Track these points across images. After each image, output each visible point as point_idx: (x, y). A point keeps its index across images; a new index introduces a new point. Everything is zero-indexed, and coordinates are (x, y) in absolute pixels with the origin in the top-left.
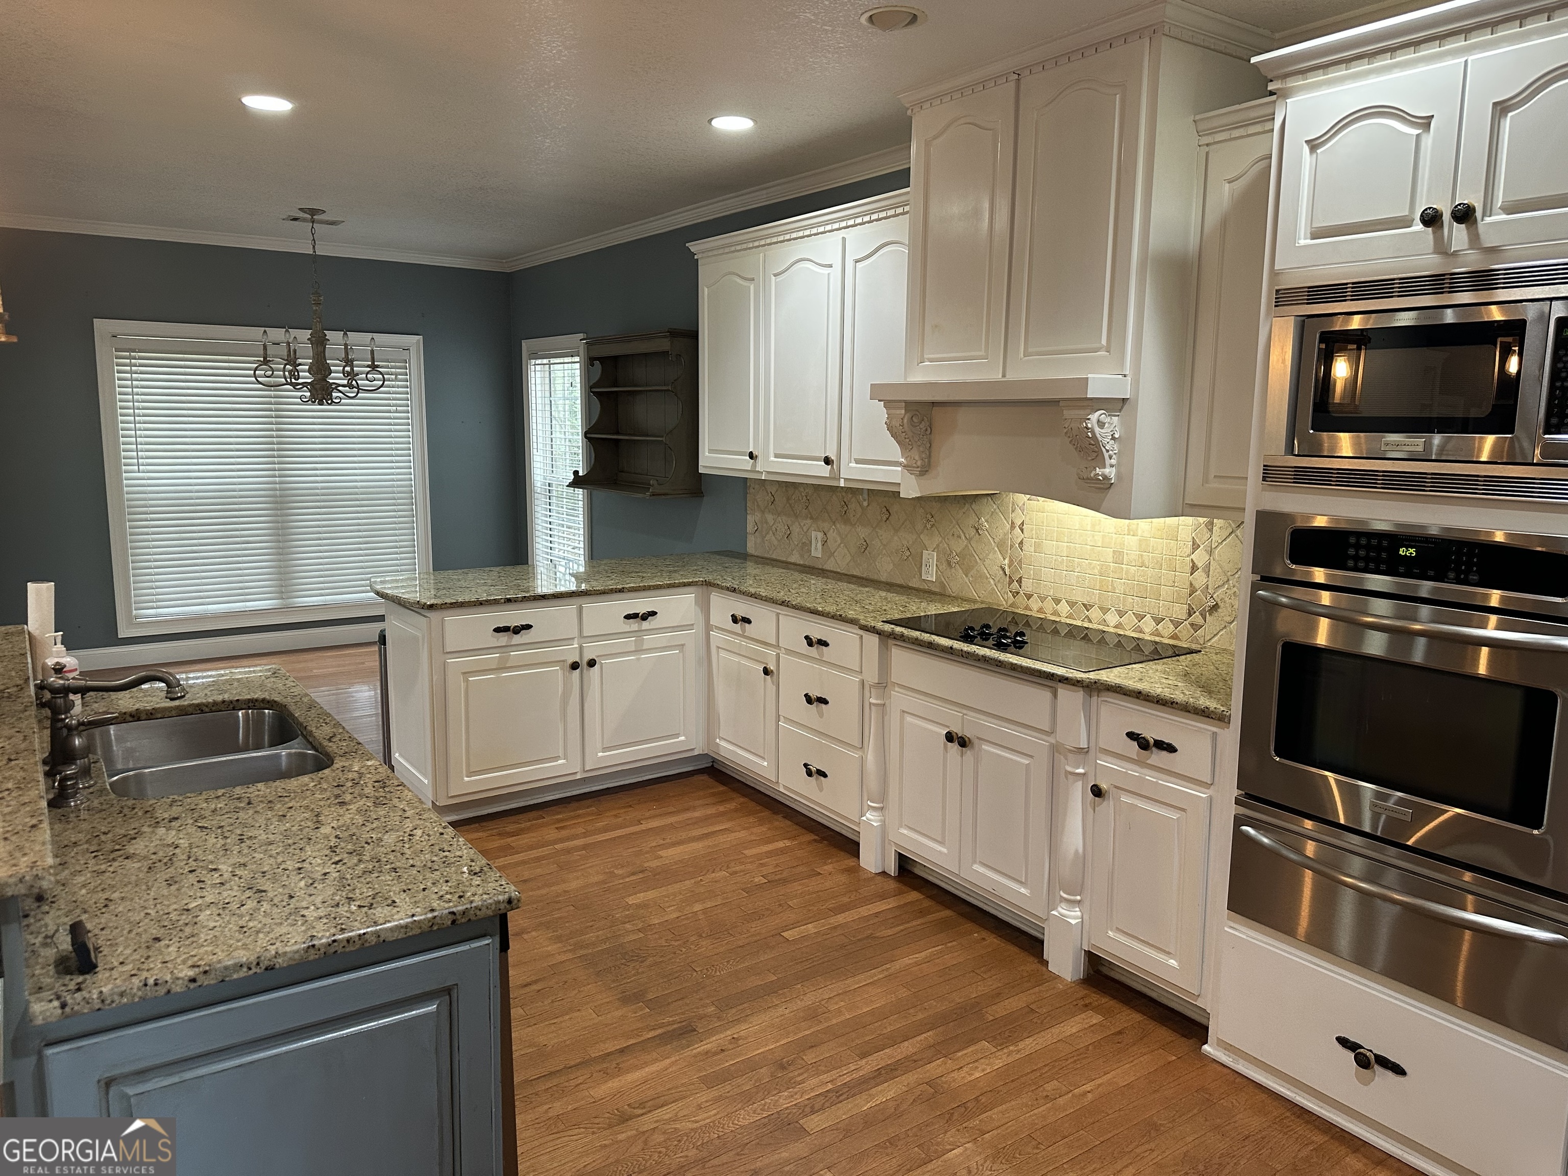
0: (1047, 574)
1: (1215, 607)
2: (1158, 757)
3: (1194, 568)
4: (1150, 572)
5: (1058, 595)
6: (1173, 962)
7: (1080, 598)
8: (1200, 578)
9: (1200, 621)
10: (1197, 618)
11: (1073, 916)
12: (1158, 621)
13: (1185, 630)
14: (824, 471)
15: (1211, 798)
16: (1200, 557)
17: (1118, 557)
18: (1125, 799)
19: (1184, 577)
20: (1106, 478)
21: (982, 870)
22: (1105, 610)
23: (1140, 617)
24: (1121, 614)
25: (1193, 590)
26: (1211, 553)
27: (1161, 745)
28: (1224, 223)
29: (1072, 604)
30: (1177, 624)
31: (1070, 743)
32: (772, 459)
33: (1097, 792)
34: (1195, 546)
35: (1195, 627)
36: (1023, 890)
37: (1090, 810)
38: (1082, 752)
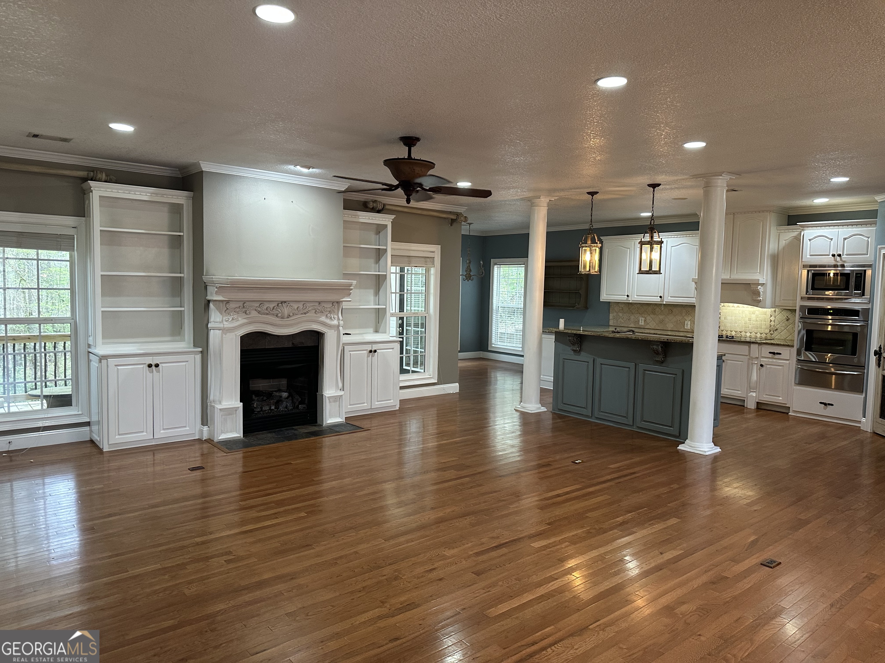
0: (728, 325)
1: (777, 329)
2: (777, 356)
3: (771, 321)
4: (759, 322)
5: (732, 330)
6: (780, 398)
7: (739, 330)
8: (772, 323)
9: (773, 333)
10: (772, 332)
11: (754, 394)
12: (761, 334)
13: (769, 334)
14: (659, 299)
15: (789, 363)
16: (772, 318)
17: (750, 320)
18: (768, 366)
19: (768, 323)
20: (760, 300)
21: (726, 390)
22: (746, 332)
23: (756, 333)
24: (751, 333)
25: (771, 326)
26: (775, 317)
27: (778, 354)
28: (784, 248)
29: (736, 332)
30: (766, 334)
31: (754, 357)
32: (636, 297)
33: (762, 365)
34: (771, 316)
35: (771, 334)
36: (739, 392)
37: (759, 371)
38: (757, 358)
